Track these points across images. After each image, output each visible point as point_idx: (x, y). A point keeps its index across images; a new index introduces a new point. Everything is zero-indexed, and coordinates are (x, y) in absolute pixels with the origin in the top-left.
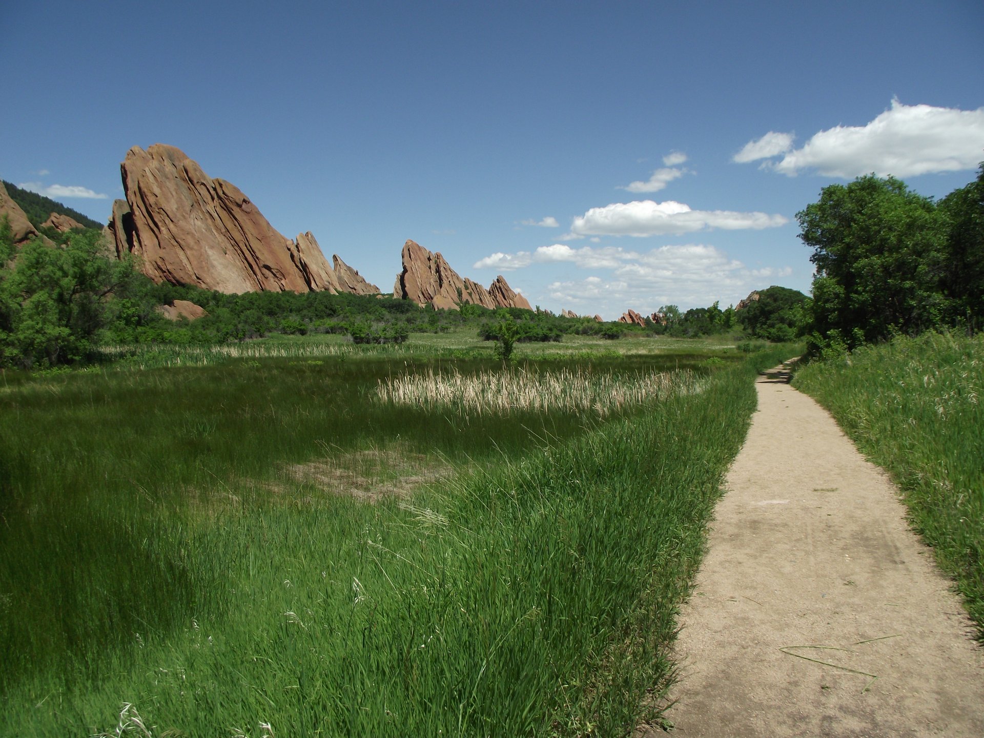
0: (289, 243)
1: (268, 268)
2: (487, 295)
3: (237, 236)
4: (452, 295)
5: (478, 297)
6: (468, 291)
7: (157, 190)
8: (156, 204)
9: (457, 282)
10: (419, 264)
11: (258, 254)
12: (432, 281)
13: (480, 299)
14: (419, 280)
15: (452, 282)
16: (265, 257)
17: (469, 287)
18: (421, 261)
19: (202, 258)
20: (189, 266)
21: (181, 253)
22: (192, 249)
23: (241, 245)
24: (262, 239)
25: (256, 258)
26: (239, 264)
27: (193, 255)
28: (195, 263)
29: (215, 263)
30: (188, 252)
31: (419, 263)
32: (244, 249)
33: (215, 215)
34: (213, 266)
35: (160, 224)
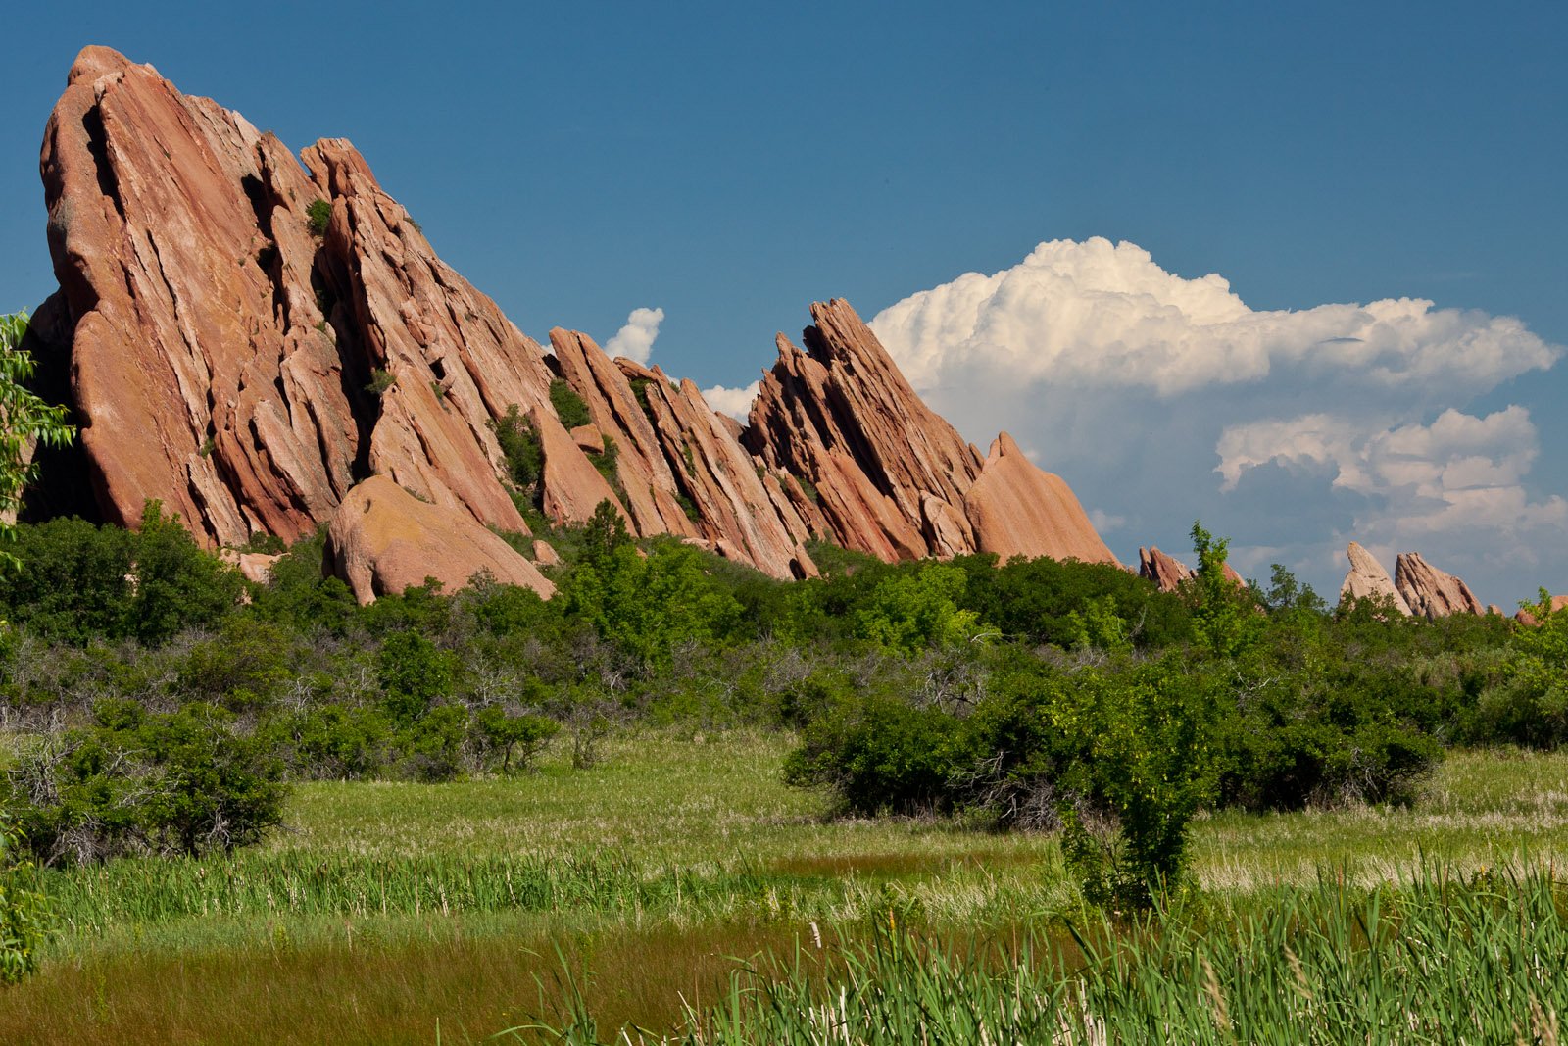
2: (738, 454)
4: (459, 472)
5: (665, 481)
6: (588, 435)
9: (493, 368)
10: (189, 242)
12: (297, 370)
13: (686, 494)
14: (188, 367)
15: (454, 370)
17: (599, 407)
18: (203, 220)
31: (182, 230)
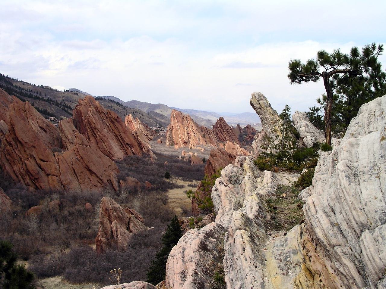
0: (133, 132)
1: (128, 144)
3: (117, 132)
7: (94, 121)
8: (95, 127)
11: (124, 139)
16: (127, 140)
19: (109, 144)
20: (106, 148)
21: (104, 144)
22: (106, 142)
23: (118, 136)
24: (125, 132)
25: (124, 141)
26: (118, 143)
27: (107, 144)
28: (108, 147)
29: (113, 146)
30: (106, 143)
32: (119, 137)
33: (108, 125)
34: (113, 147)
35: (96, 134)
